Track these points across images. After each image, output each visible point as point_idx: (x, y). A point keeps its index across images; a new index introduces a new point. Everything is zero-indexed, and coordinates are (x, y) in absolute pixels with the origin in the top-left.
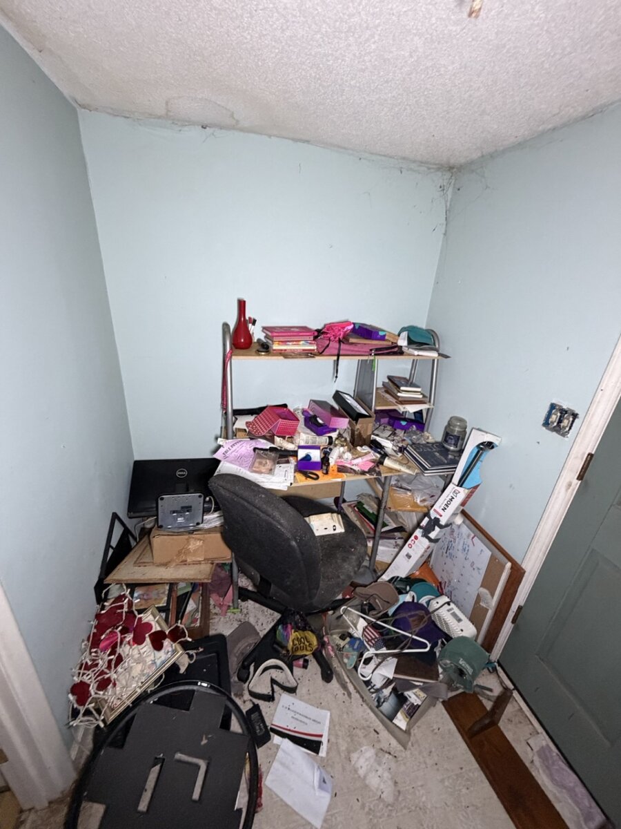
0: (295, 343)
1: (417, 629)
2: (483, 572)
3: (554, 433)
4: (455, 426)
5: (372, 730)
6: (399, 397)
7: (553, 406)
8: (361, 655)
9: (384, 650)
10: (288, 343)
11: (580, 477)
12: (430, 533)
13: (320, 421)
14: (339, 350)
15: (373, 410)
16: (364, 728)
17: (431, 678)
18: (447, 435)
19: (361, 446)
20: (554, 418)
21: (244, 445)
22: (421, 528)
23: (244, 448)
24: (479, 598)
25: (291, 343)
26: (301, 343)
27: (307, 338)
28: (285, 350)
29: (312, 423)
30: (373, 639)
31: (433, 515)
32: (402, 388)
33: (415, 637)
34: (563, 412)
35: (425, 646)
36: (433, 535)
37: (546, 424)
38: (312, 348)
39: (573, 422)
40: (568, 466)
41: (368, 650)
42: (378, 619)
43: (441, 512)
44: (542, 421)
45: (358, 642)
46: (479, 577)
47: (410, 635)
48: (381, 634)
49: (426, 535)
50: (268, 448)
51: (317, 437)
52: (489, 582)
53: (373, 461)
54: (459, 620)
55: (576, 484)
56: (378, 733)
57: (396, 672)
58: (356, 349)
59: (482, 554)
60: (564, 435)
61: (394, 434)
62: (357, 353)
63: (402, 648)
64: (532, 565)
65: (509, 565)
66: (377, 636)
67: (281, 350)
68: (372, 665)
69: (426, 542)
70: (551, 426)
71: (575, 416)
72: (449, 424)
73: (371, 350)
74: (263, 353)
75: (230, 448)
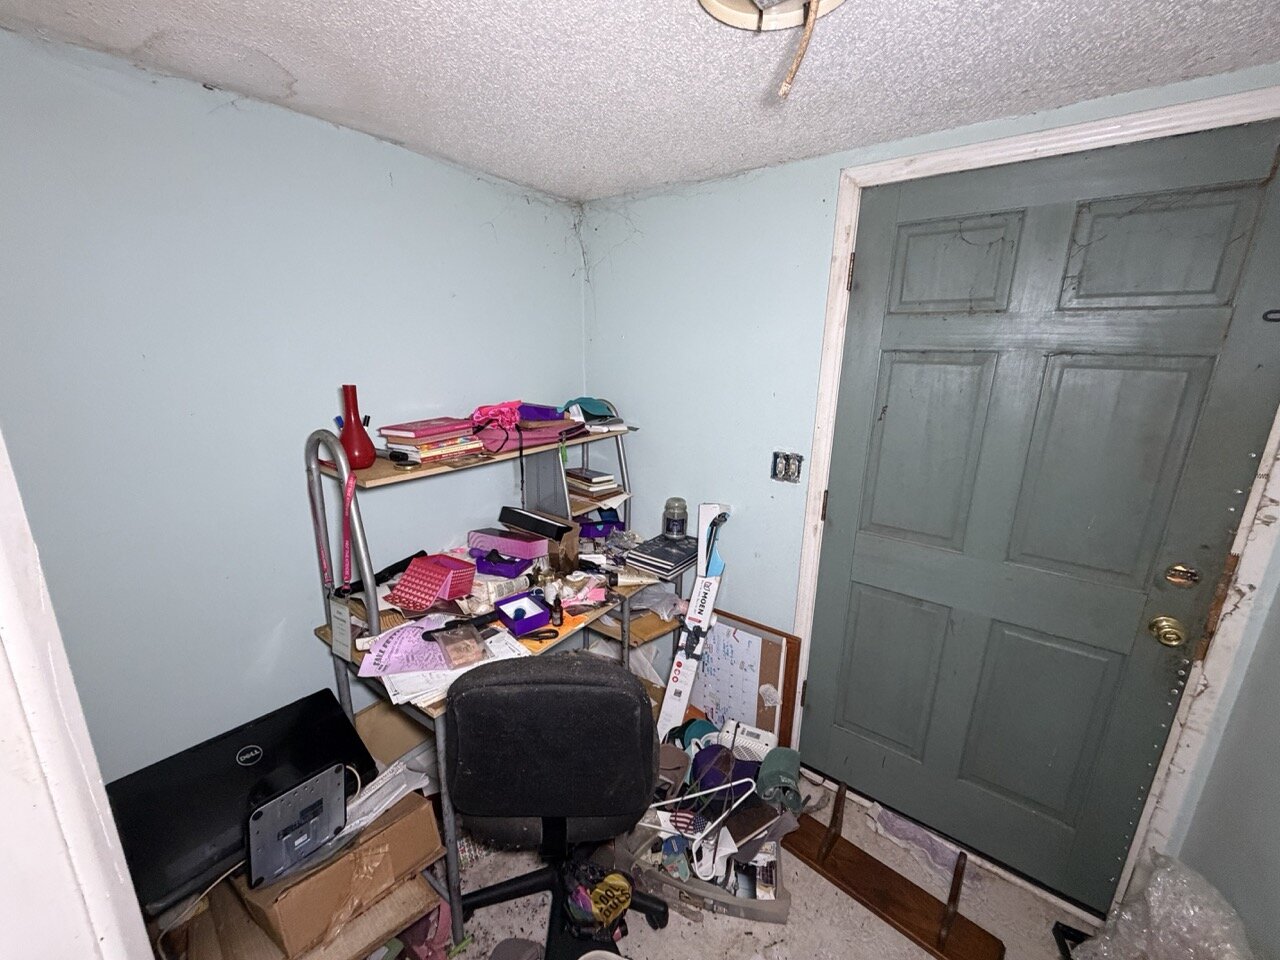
0: (450, 443)
1: (730, 773)
2: (757, 668)
3: (786, 482)
4: (673, 508)
5: (743, 936)
6: (592, 493)
7: (776, 456)
8: (689, 852)
9: (710, 827)
10: (441, 445)
11: (824, 517)
12: (694, 648)
13: (506, 558)
14: (521, 440)
15: (570, 518)
16: (735, 942)
17: (773, 818)
18: (669, 523)
19: (570, 573)
20: (781, 465)
21: (404, 635)
22: (681, 648)
23: (405, 642)
24: (760, 699)
25: (445, 445)
26: (459, 440)
27: (465, 432)
28: (440, 456)
29: (490, 563)
30: (689, 824)
31: (690, 625)
32: (594, 480)
33: (734, 784)
34: (787, 458)
35: (748, 785)
36: (698, 651)
37: (774, 475)
38: (477, 446)
39: (799, 466)
40: (810, 510)
41: (693, 840)
42: (681, 794)
43: (699, 617)
44: (769, 473)
45: (674, 842)
46: (754, 676)
47: (729, 785)
48: (694, 811)
49: (690, 655)
50: (443, 626)
51: (513, 581)
52: (767, 676)
53: (601, 586)
54: (758, 736)
55: (821, 523)
56: (751, 933)
57: (736, 841)
58: (536, 436)
59: (750, 647)
60: (795, 481)
61: (597, 545)
62: (534, 442)
63: (729, 805)
64: (804, 631)
65: (784, 640)
66: (691, 817)
67: (434, 457)
68: (707, 854)
69: (693, 663)
70: (780, 476)
71: (800, 459)
72: (667, 507)
73: (560, 434)
74: (409, 468)
75: (383, 649)
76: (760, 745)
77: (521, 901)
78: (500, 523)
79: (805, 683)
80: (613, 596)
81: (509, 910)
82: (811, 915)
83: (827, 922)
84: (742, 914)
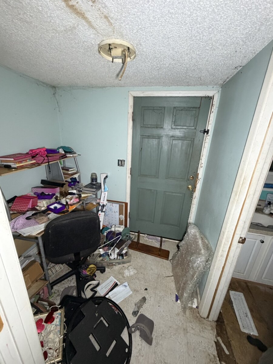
0: (25, 161)
1: (115, 236)
2: (118, 212)
3: (121, 167)
4: (93, 176)
5: (122, 267)
6: (69, 173)
7: (119, 160)
8: (108, 255)
9: (112, 248)
10: (22, 162)
11: (131, 174)
12: (103, 210)
13: (47, 194)
14: (48, 159)
15: (64, 181)
16: (121, 269)
17: (125, 242)
18: (92, 180)
19: (67, 196)
20: (120, 163)
21: (20, 219)
22: (100, 210)
23: (21, 221)
24: (120, 219)
25: (24, 162)
26: (28, 160)
27: (29, 158)
28: (23, 165)
29: (42, 196)
30: (107, 249)
31: (101, 204)
32: (70, 170)
33: (117, 238)
34: (121, 161)
35: (120, 237)
36: (104, 210)
37: (119, 165)
38: (34, 162)
39: (124, 163)
40: (127, 173)
41: (109, 252)
42: (104, 243)
43: (103, 202)
44: (117, 165)
45: (104, 254)
46: (118, 214)
47: (115, 238)
48: (108, 246)
49: (102, 211)
50: (31, 215)
51: (50, 200)
52: (121, 213)
53: (76, 198)
54: (120, 227)
55: (130, 176)
56: (124, 266)
57: (118, 249)
58: (53, 158)
59: (116, 207)
60: (124, 166)
61: (72, 188)
62: (52, 160)
63: (116, 242)
64: (128, 201)
65: (124, 204)
66: (107, 248)
67: (21, 166)
68: (112, 254)
69: (103, 213)
70: (120, 165)
71: (124, 161)
72: (92, 175)
73: (60, 157)
74: (13, 170)
75: (14, 224)
76: (121, 229)
77: (66, 280)
78: (41, 184)
79: (129, 213)
80: (81, 200)
81: (63, 284)
82: (135, 259)
83: (139, 259)
84: (121, 263)
